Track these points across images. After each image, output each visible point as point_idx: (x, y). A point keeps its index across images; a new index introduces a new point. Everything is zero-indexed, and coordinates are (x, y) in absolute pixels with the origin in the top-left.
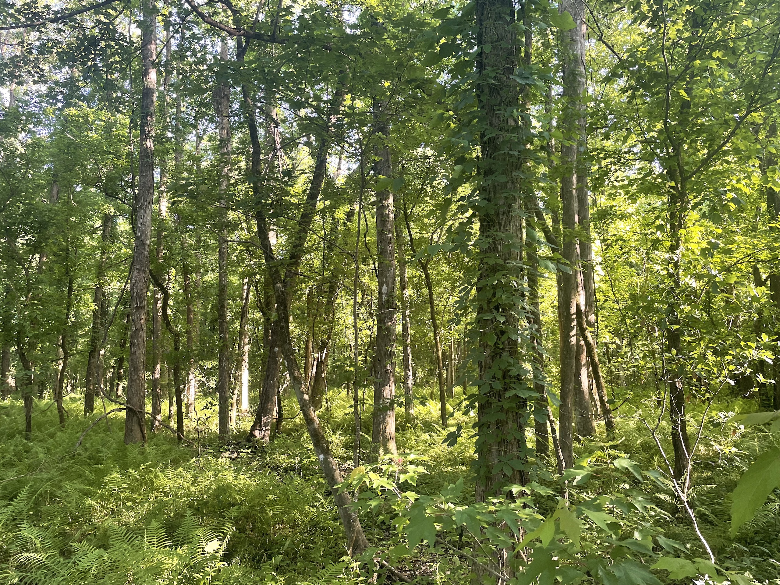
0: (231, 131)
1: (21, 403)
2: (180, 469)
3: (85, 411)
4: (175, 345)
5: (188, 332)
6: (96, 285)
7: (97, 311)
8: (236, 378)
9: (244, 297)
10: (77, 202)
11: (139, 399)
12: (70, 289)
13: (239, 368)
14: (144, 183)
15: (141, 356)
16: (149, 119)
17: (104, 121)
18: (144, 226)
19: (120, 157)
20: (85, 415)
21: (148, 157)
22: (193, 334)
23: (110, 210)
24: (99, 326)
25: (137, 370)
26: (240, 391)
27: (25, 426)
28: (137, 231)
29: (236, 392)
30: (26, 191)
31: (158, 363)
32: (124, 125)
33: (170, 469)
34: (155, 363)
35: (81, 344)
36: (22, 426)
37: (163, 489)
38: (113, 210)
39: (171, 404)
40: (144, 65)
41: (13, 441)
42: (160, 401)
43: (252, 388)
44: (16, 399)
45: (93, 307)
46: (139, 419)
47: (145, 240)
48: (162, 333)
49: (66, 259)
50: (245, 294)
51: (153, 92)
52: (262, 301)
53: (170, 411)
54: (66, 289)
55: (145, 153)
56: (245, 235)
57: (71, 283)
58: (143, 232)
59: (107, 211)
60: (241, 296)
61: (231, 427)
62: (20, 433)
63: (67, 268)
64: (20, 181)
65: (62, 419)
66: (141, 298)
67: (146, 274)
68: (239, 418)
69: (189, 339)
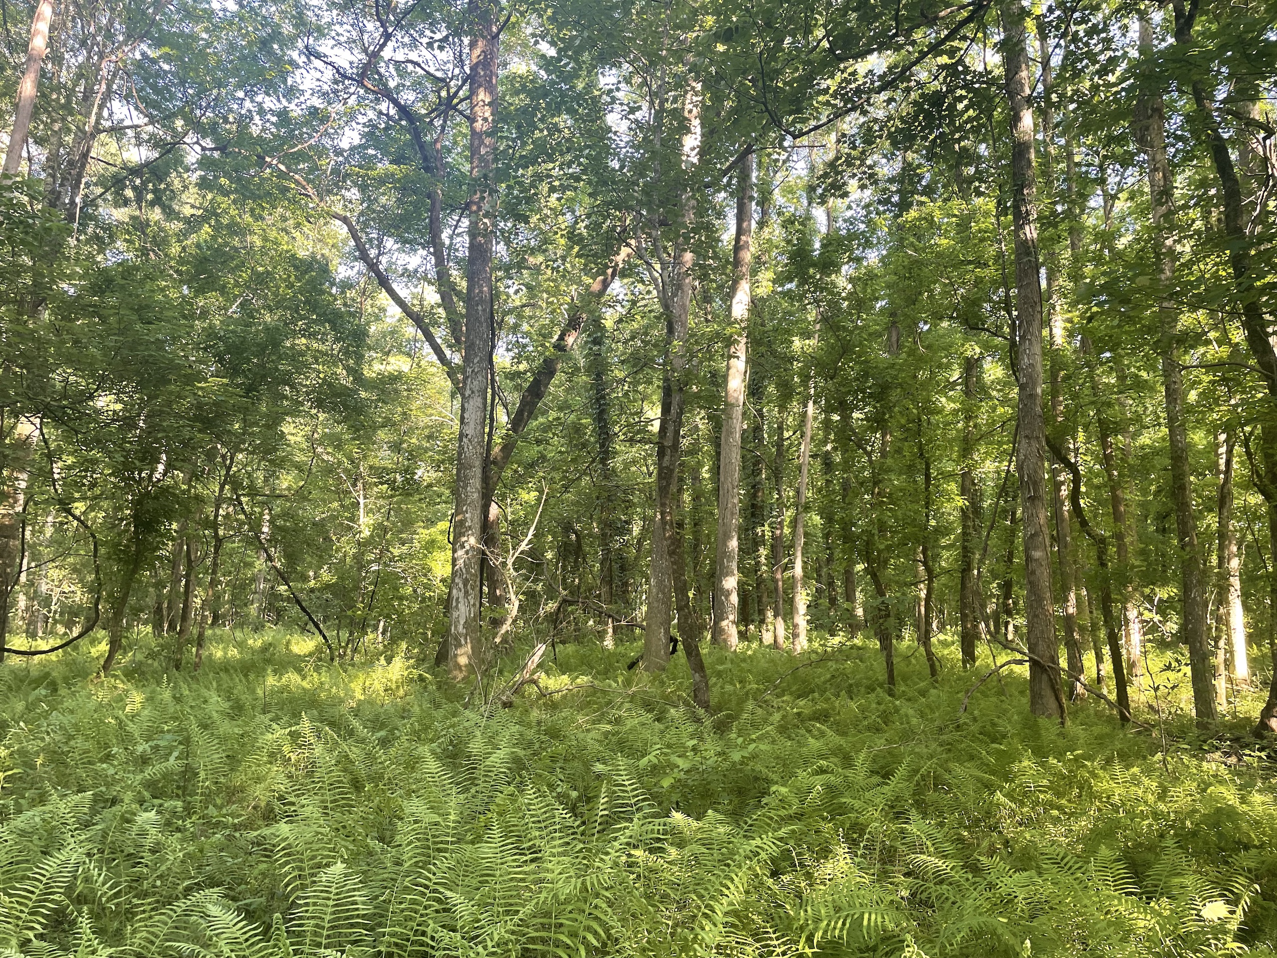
0: (1170, 170)
1: (875, 644)
2: (1135, 770)
3: (964, 662)
4: (1100, 558)
5: (1119, 537)
6: (962, 469)
7: (967, 507)
8: (1219, 619)
9: (1223, 467)
10: (927, 348)
11: (1048, 647)
12: (928, 476)
13: (1222, 600)
14: (1026, 296)
15: (1044, 576)
16: (1025, 192)
17: (955, 216)
18: (1031, 365)
19: (986, 265)
20: (965, 667)
21: (1028, 254)
22: (1127, 540)
23: (973, 350)
24: (971, 530)
25: (1040, 600)
26: (1229, 642)
27: (886, 676)
28: (1020, 375)
29: (1222, 643)
30: (860, 344)
31: (1070, 589)
32: (987, 214)
33: (1117, 768)
34: (1065, 589)
35: (947, 559)
36: (882, 676)
37: (1108, 797)
38: (978, 350)
39: (1099, 659)
40: (1012, 109)
41: (872, 696)
42: (1079, 652)
43: (1252, 639)
44: (868, 638)
45: (960, 502)
46: (1050, 679)
47: (1034, 388)
48: (1072, 538)
49: (919, 433)
50: (1222, 462)
51: (1029, 148)
52: (1262, 472)
53: (1099, 670)
54: (920, 479)
55: (1025, 249)
56: (1216, 352)
57: (928, 468)
58: (1030, 377)
59: (969, 354)
60: (1213, 467)
61: (1219, 708)
62: (881, 685)
63: (921, 447)
64: (851, 332)
65: (933, 672)
66: (1035, 483)
67: (1039, 442)
68: (1234, 693)
69: (1121, 548)
